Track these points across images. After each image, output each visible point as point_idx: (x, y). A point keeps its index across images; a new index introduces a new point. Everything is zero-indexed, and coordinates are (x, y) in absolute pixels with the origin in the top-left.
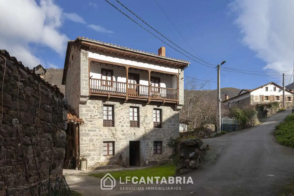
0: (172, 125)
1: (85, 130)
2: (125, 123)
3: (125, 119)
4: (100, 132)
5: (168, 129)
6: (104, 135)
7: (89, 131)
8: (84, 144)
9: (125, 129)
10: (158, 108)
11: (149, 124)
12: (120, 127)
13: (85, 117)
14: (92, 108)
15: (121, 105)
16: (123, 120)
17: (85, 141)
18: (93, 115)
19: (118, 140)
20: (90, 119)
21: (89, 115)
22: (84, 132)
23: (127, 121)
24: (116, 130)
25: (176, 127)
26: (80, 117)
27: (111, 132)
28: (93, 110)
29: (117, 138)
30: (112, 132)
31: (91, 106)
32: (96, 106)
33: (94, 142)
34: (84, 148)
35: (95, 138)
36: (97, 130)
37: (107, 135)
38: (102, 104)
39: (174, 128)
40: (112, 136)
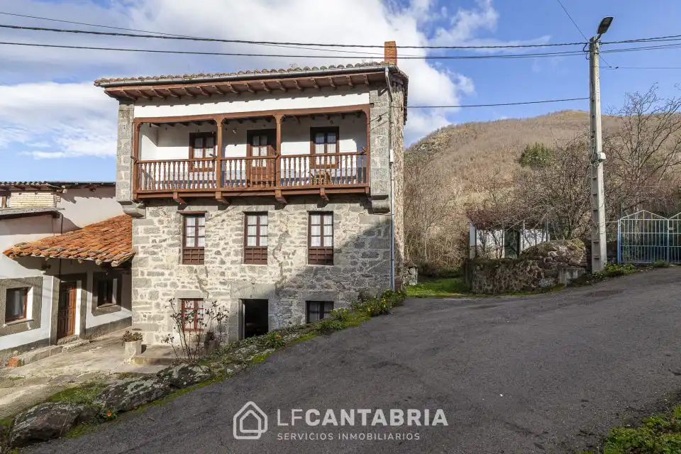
0: (364, 255)
1: (142, 273)
2: (228, 254)
3: (231, 244)
4: (172, 278)
5: (352, 267)
6: (180, 285)
7: (149, 274)
8: (139, 304)
9: (229, 269)
10: (320, 209)
11: (293, 254)
12: (217, 264)
13: (142, 245)
14: (157, 224)
15: (220, 212)
16: (225, 246)
17: (142, 296)
18: (157, 240)
19: (210, 296)
20: (152, 249)
21: (151, 241)
22: (140, 277)
23: (234, 251)
24: (207, 272)
25: (379, 262)
26: (134, 245)
27: (194, 277)
28: (158, 229)
29: (210, 291)
30: (197, 276)
31: (155, 220)
32: (165, 219)
33: (159, 300)
34: (139, 312)
35: (161, 290)
36: (167, 272)
37: (186, 284)
38: (177, 212)
39: (371, 264)
40: (197, 287)
